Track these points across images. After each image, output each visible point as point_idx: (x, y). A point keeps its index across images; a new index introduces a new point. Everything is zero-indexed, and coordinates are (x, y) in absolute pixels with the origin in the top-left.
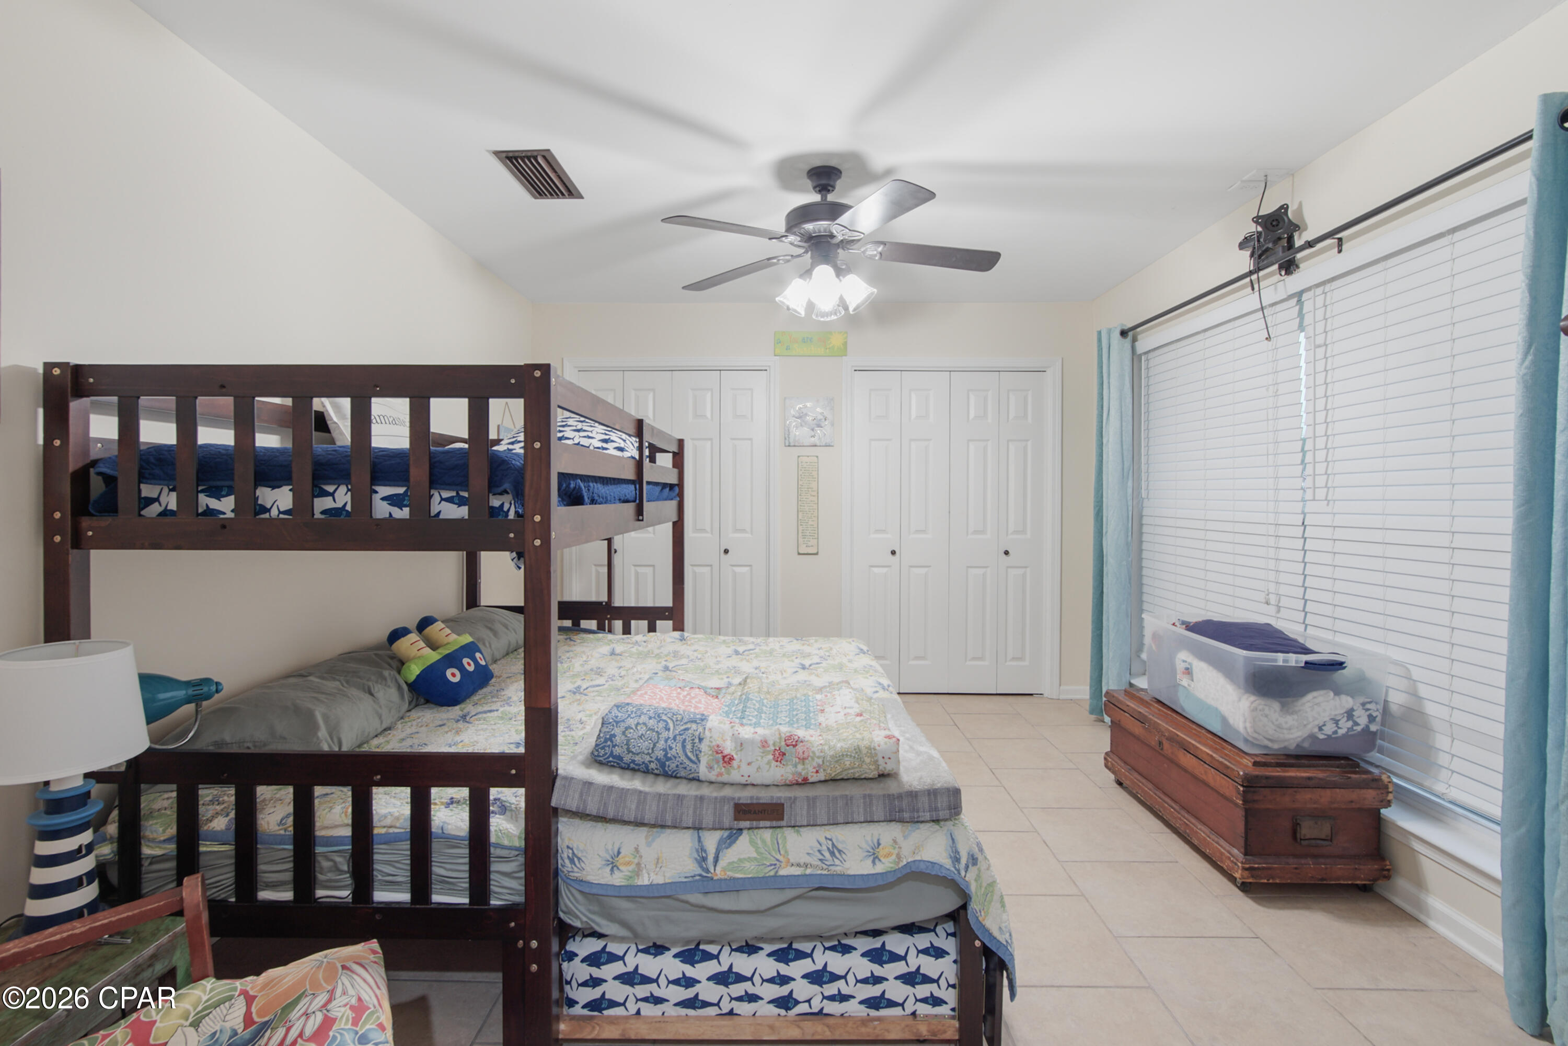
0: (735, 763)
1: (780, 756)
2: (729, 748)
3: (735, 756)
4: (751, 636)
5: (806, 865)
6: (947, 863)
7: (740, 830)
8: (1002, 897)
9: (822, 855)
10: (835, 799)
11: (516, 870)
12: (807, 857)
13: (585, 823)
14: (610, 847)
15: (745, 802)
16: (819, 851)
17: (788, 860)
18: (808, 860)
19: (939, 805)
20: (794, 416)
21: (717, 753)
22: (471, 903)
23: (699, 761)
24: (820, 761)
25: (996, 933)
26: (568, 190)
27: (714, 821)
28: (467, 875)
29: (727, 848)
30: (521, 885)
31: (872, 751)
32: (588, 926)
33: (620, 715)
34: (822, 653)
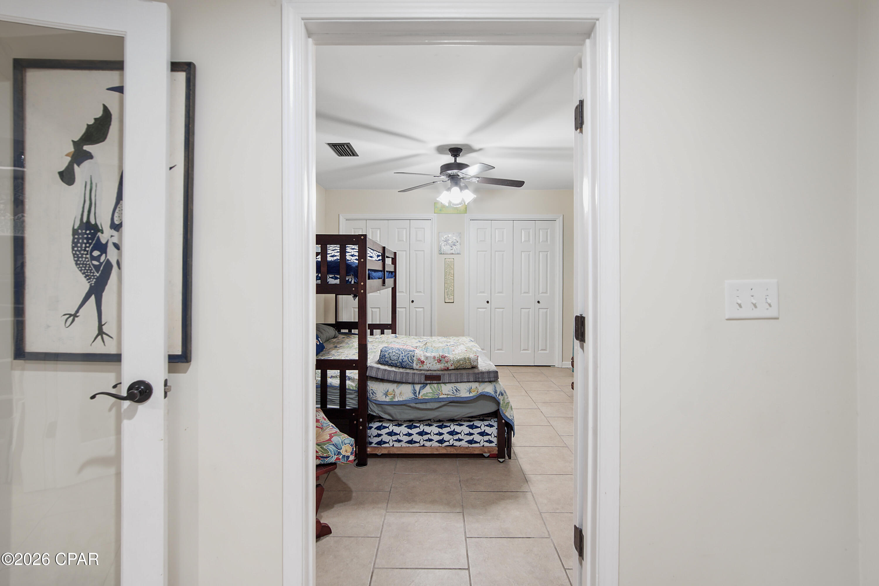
0: (425, 363)
1: (439, 361)
2: (423, 359)
3: (425, 361)
4: (424, 336)
5: (448, 395)
6: (493, 393)
7: (427, 384)
8: (511, 407)
9: (453, 391)
10: (457, 374)
11: (354, 397)
12: (448, 392)
13: (376, 382)
14: (385, 389)
15: (428, 375)
16: (452, 390)
17: (442, 393)
18: (449, 393)
19: (491, 376)
20: (443, 241)
21: (419, 360)
22: (340, 408)
23: (413, 363)
24: (453, 362)
25: (509, 417)
26: (354, 154)
27: (419, 381)
28: (339, 399)
29: (422, 389)
30: (356, 402)
31: (469, 359)
32: (378, 415)
33: (386, 349)
34: (455, 341)
